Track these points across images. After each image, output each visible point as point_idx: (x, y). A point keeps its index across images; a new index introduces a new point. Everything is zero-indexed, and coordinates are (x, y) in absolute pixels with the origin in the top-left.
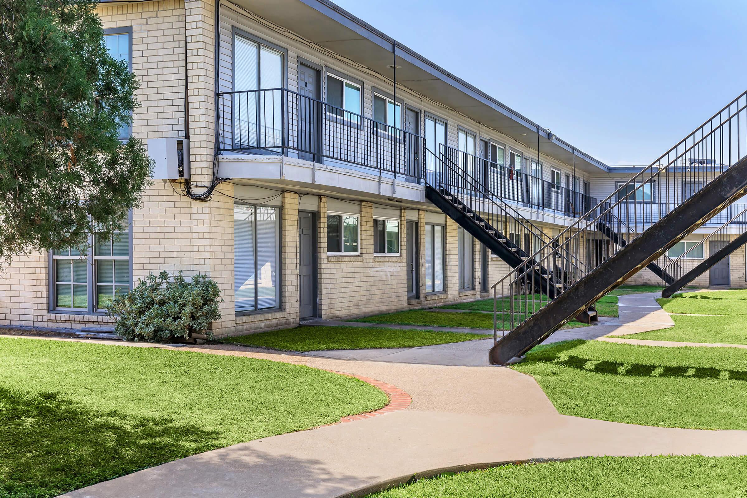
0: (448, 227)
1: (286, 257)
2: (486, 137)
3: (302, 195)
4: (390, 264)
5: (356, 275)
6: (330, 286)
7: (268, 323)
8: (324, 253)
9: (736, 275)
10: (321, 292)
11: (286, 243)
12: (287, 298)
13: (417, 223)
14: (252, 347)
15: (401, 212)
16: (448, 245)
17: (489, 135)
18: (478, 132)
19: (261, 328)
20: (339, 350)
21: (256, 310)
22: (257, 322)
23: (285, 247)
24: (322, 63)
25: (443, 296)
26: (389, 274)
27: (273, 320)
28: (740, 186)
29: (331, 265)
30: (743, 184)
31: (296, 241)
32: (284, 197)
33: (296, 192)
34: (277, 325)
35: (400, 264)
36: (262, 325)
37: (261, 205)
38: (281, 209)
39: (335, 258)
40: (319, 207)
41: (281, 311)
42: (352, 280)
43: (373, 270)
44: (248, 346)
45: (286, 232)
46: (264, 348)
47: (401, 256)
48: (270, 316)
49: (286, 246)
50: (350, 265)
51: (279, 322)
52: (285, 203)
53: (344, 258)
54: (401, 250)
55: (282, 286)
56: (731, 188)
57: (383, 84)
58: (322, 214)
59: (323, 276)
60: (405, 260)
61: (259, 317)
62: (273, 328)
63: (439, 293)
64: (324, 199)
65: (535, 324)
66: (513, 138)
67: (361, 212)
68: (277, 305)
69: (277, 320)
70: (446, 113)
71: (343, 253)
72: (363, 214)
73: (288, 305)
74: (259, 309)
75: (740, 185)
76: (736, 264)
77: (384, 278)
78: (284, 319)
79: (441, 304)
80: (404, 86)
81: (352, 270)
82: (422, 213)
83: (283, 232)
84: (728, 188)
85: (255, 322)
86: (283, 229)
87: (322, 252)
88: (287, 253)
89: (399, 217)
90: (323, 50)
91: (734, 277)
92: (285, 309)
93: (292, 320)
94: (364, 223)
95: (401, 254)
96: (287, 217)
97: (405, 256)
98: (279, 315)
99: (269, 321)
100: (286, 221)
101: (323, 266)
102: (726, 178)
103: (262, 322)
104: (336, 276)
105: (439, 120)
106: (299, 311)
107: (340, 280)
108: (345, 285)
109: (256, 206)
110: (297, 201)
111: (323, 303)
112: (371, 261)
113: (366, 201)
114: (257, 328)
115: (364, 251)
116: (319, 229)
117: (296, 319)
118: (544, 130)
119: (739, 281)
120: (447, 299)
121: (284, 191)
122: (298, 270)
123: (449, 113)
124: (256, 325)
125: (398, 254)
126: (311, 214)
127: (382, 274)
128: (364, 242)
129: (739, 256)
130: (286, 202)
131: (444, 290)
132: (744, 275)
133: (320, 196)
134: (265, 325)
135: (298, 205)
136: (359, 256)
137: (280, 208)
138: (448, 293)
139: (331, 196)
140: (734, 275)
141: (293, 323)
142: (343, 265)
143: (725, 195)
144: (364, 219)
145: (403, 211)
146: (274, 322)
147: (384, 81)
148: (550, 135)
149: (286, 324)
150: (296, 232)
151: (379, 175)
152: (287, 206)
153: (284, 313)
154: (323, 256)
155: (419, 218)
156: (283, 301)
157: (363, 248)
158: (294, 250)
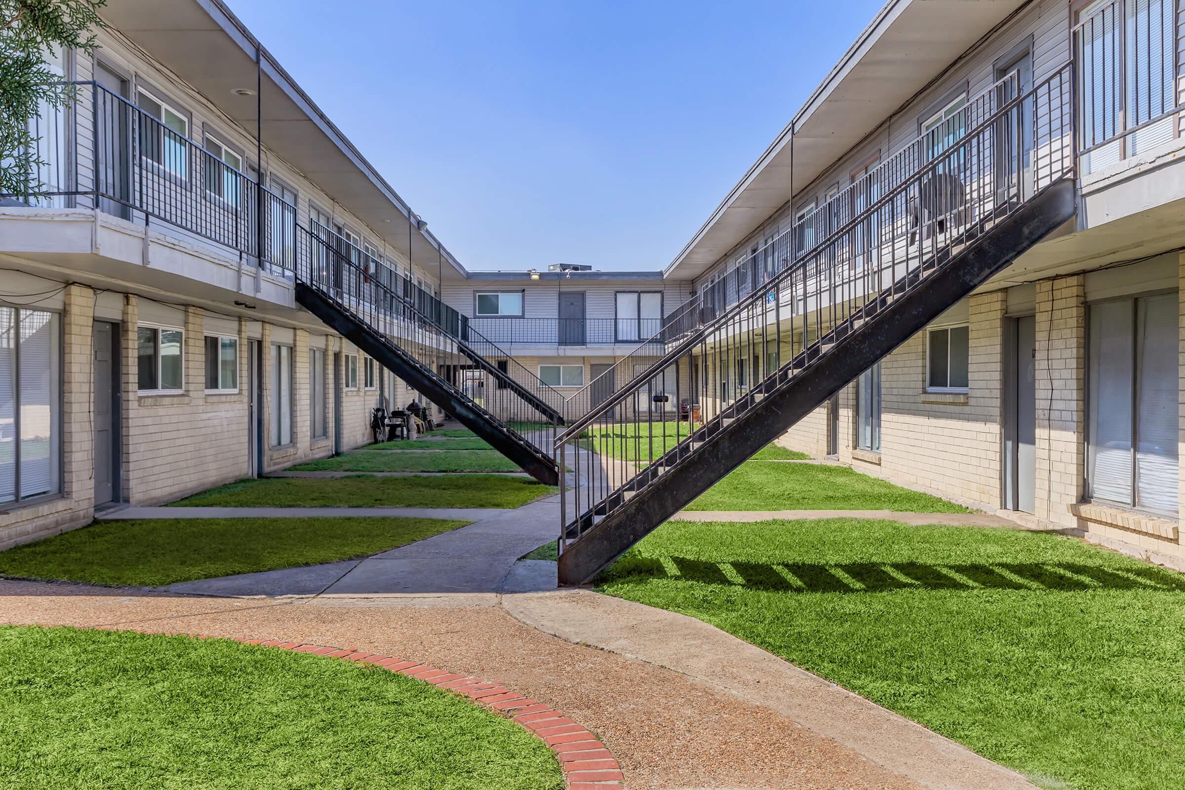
0: (298, 349)
1: (73, 401)
2: (340, 221)
3: (98, 292)
4: (227, 406)
5: (180, 426)
6: (142, 448)
7: (40, 522)
8: (133, 392)
10: (128, 458)
11: (73, 375)
12: (74, 474)
13: (260, 343)
14: (35, 580)
15: (240, 325)
16: (298, 375)
17: (343, 219)
18: (331, 213)
19: (28, 533)
20: (228, 575)
21: (17, 500)
22: (21, 524)
23: (70, 382)
24: (132, 69)
25: (291, 451)
26: (225, 423)
27: (50, 516)
28: (996, 266)
29: (143, 412)
30: (1000, 263)
31: (89, 371)
32: (68, 294)
33: (89, 287)
34: (57, 523)
35: (238, 406)
36: (30, 527)
37: (26, 307)
38: (63, 314)
39: (150, 399)
40: (125, 313)
41: (63, 497)
42: (174, 435)
43: (204, 416)
44: (24, 579)
45: (73, 355)
46: (64, 583)
47: (240, 393)
48: (45, 509)
49: (73, 381)
50: (172, 411)
51: (59, 518)
52: (70, 305)
53: (165, 399)
54: (241, 383)
55: (64, 452)
56: (981, 269)
57: (217, 121)
58: (130, 326)
59: (132, 431)
60: (246, 400)
61: (26, 514)
62: (50, 531)
63: (286, 446)
64: (133, 300)
65: (638, 510)
66: (368, 226)
67: (186, 323)
68: (53, 488)
69: (56, 515)
70: (296, 181)
71: (160, 391)
72: (191, 327)
73: (75, 487)
74: (24, 498)
75: (995, 264)
77: (219, 429)
78: (70, 511)
79: (289, 463)
80: (246, 130)
81: (174, 419)
82: (267, 326)
83: (67, 356)
84: (976, 269)
85: (17, 524)
86: (67, 351)
87: (130, 389)
88: (73, 394)
89: (236, 332)
90: (133, 47)
92: (69, 493)
93: (81, 512)
94: (191, 342)
95: (241, 390)
96: (74, 329)
97: (246, 393)
98: (61, 505)
99: (42, 518)
100: (73, 336)
101: (132, 414)
102: (973, 253)
103: (30, 521)
104: (152, 429)
105: (287, 189)
106: (93, 496)
107: (155, 437)
108: (164, 444)
109: (17, 308)
110: (91, 303)
111: (131, 478)
112: (201, 402)
113: (194, 306)
114: (21, 534)
115: (191, 387)
116: (124, 351)
117: (89, 510)
118: (415, 217)
120: (296, 456)
121: (68, 283)
122: (92, 423)
123: (299, 180)
124: (19, 528)
125: (236, 391)
126: (110, 325)
127: (216, 422)
128: (191, 372)
130: (72, 302)
131: (291, 442)
133: (126, 295)
134: (36, 527)
135: (92, 309)
136: (183, 395)
137: (60, 314)
138: (298, 445)
139: (145, 295)
141: (84, 518)
142: (161, 411)
143: (970, 281)
144: (191, 335)
145: (243, 323)
146: (51, 519)
147: (219, 117)
148: (420, 223)
149: (72, 520)
150: (89, 356)
151: (239, 261)
152: (75, 310)
153: (68, 501)
154: (131, 396)
155: (262, 335)
156: (66, 479)
157: (190, 381)
158: (86, 388)
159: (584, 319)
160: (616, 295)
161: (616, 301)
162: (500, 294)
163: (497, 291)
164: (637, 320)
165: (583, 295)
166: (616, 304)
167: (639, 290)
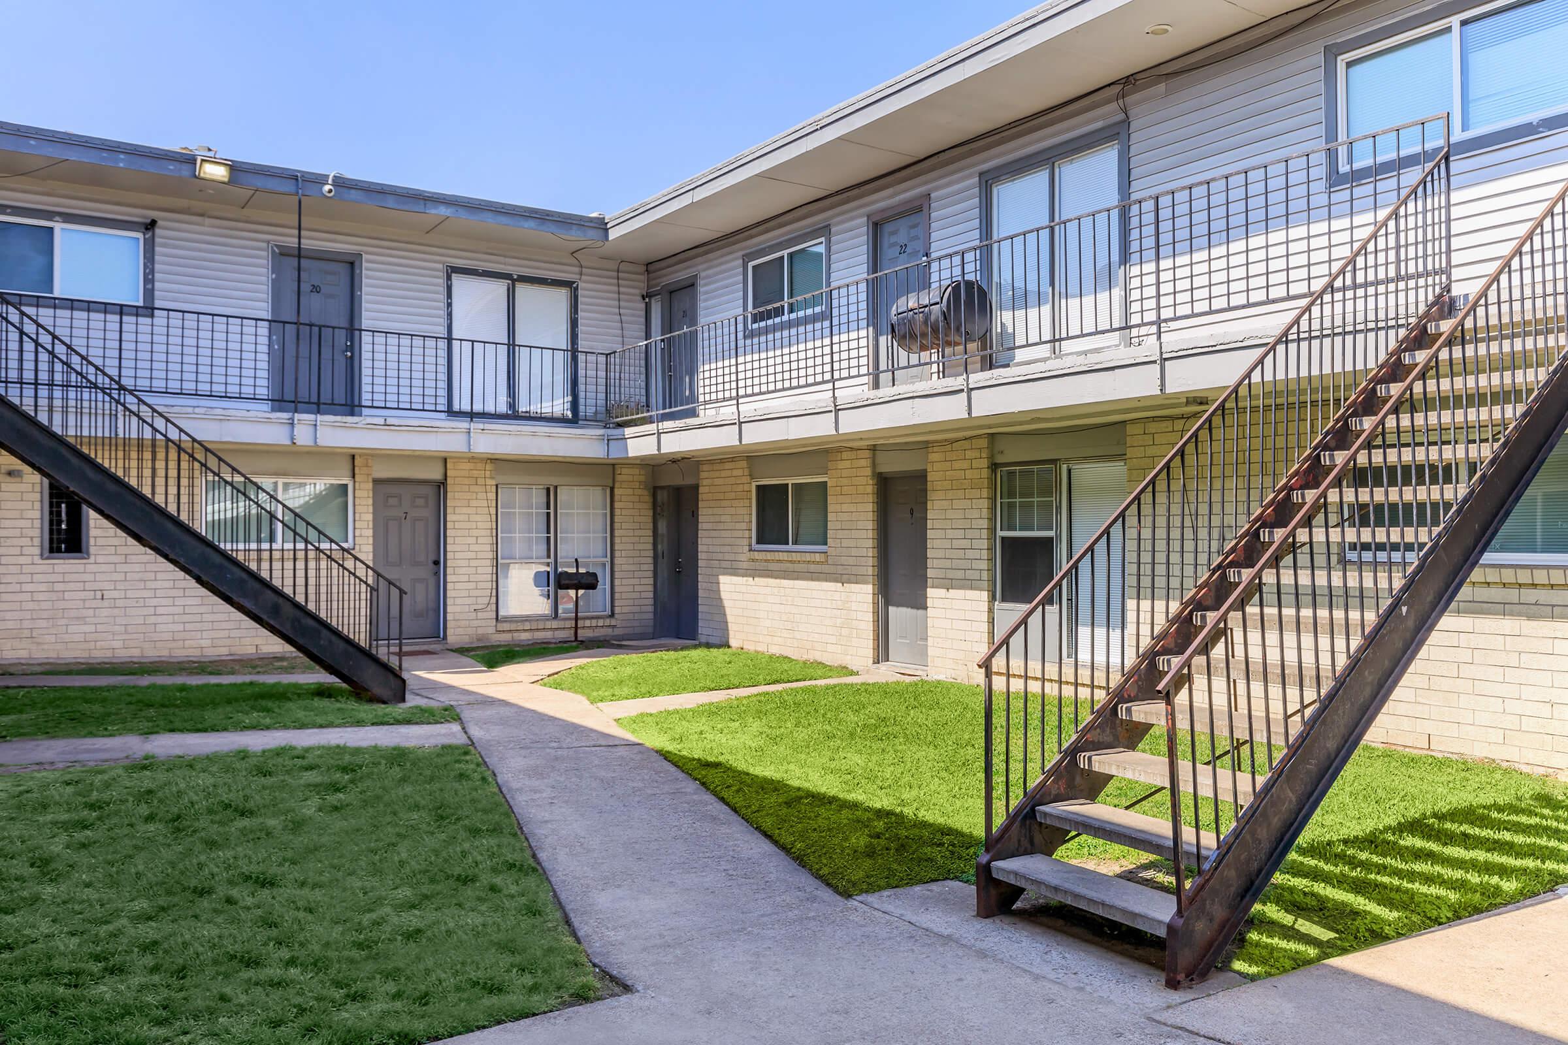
9: (468, 601)
76: (465, 563)
91: (458, 609)
119: (476, 623)
129: (475, 533)
132: (494, 600)
140: (458, 601)
159: (353, 329)
160: (449, 278)
161: (449, 296)
162: (58, 227)
163: (49, 215)
164: (503, 350)
165: (352, 264)
166: (449, 305)
167: (515, 271)
